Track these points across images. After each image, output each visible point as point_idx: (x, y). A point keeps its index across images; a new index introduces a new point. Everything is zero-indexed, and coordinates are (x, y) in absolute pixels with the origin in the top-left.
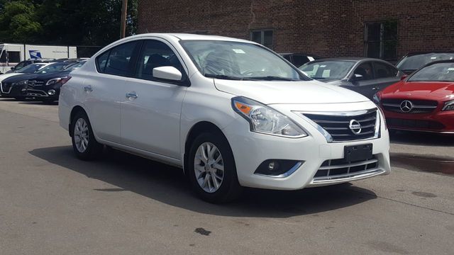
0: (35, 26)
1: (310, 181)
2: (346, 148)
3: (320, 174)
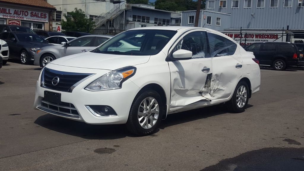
2: (45, 92)
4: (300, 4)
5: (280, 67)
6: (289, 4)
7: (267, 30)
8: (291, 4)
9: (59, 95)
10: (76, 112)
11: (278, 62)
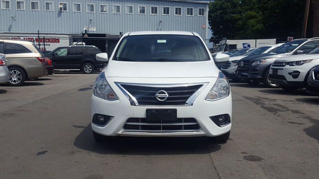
0: (260, 26)
1: (119, 131)
2: (148, 110)
3: (126, 127)
4: (61, 8)
5: (89, 71)
6: (50, 8)
7: (47, 34)
8: (52, 7)
9: (175, 110)
10: (197, 126)
11: (86, 66)
